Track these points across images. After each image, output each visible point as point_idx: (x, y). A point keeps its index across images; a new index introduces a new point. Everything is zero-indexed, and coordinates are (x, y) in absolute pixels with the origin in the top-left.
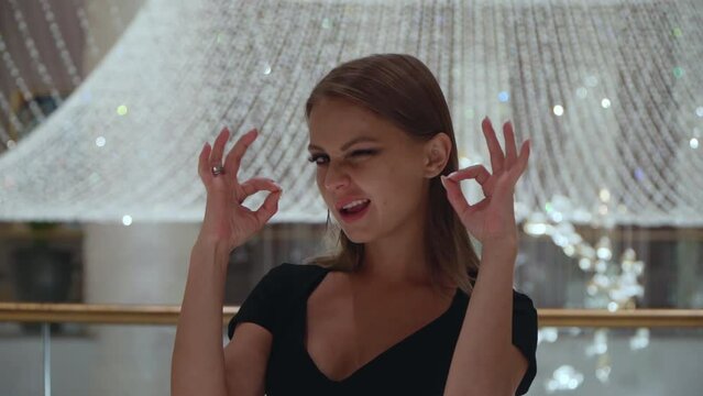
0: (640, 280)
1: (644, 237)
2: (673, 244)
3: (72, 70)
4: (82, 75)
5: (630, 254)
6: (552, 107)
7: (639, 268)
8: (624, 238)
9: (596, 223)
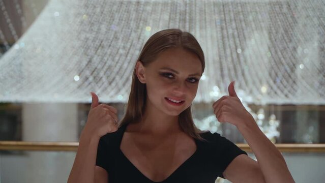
0: (278, 129)
1: (279, 109)
2: (294, 112)
3: (14, 32)
4: (20, 34)
5: (273, 117)
6: (236, 49)
7: (277, 124)
8: (270, 110)
9: (257, 103)
